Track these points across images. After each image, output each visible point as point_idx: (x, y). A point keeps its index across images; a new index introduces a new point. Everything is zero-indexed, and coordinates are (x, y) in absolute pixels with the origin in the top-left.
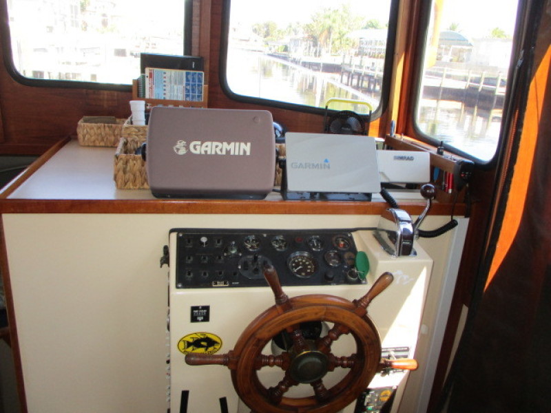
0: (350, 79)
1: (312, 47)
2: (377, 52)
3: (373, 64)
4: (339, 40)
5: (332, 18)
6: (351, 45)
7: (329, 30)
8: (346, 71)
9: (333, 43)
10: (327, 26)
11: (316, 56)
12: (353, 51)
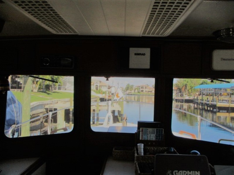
0: (198, 105)
1: (179, 93)
2: (208, 93)
3: (208, 98)
4: (191, 90)
5: (186, 81)
6: (196, 91)
7: (186, 85)
8: (196, 103)
9: (188, 91)
10: (185, 84)
11: (181, 96)
12: (197, 93)
